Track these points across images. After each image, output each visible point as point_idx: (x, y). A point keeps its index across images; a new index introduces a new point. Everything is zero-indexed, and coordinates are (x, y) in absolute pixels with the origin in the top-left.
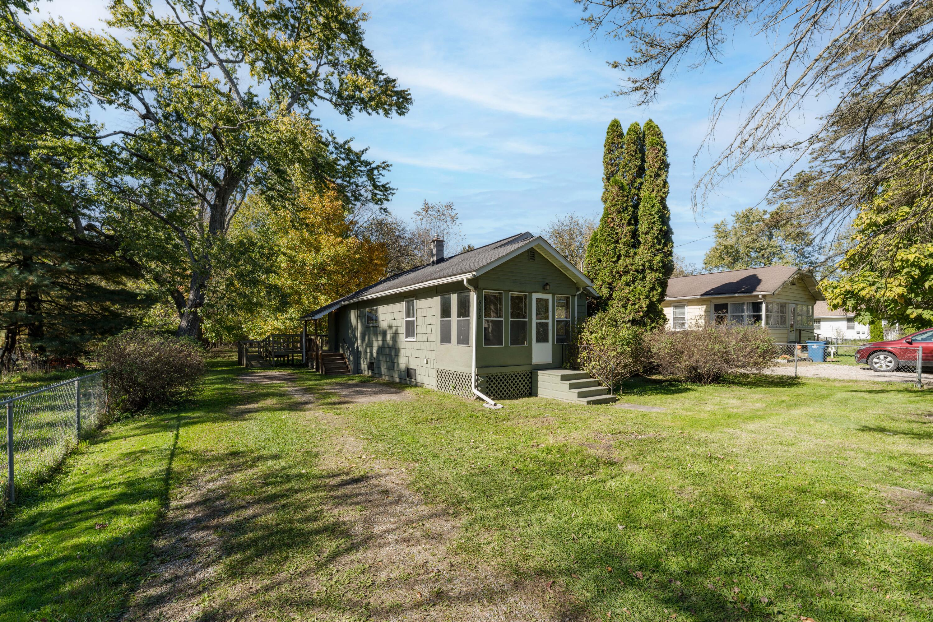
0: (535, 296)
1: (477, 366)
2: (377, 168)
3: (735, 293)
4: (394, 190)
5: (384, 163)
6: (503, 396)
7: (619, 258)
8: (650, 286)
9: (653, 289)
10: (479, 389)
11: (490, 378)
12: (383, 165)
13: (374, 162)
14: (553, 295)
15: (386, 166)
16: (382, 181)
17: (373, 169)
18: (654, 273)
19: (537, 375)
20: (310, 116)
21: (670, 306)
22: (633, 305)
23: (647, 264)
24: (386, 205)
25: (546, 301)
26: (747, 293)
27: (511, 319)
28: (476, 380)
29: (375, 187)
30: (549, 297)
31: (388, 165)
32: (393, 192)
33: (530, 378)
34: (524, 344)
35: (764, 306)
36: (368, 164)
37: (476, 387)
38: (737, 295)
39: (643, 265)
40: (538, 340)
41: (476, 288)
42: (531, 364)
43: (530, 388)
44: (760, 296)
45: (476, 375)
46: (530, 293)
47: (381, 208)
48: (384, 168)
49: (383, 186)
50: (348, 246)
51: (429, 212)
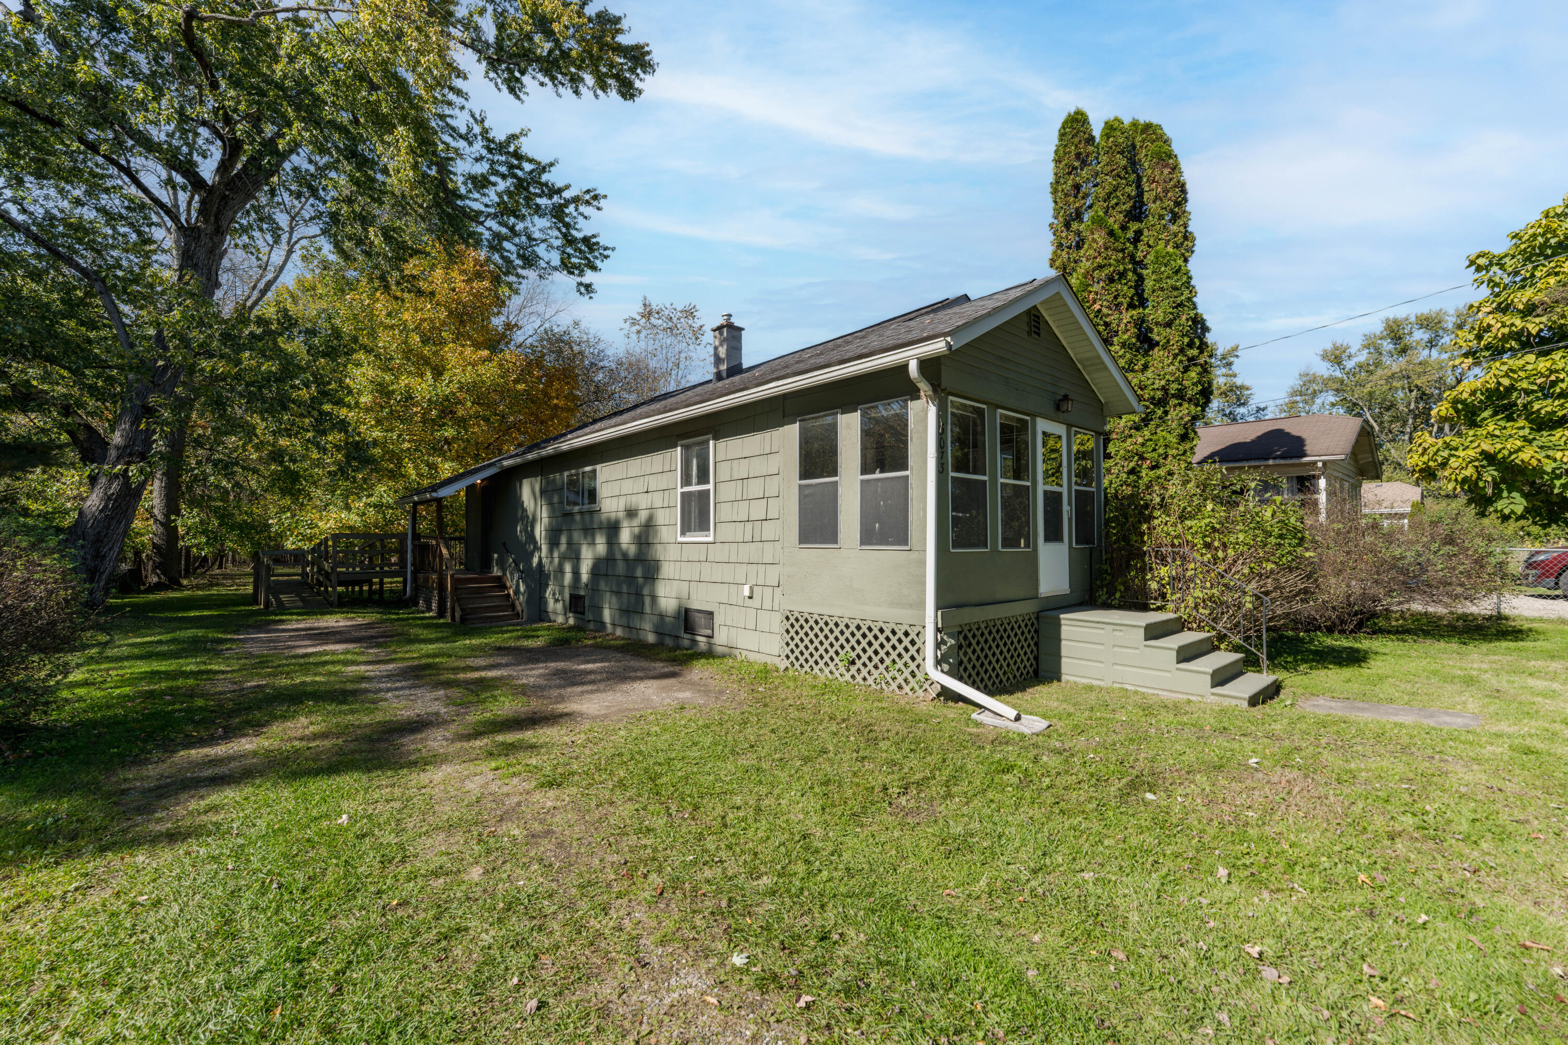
0: (1041, 425)
1: (938, 608)
2: (576, 200)
3: (1267, 459)
4: (606, 249)
5: (588, 191)
10: (946, 667)
11: (965, 638)
12: (587, 197)
13: (567, 187)
14: (1069, 427)
15: (593, 198)
16: (584, 229)
17: (567, 202)
19: (1058, 625)
24: (589, 277)
25: (1058, 440)
26: (1291, 458)
27: (1000, 480)
28: (938, 645)
29: (569, 240)
30: (1062, 431)
31: (596, 197)
32: (606, 253)
33: (1036, 631)
34: (1019, 546)
35: (1322, 483)
36: (556, 191)
37: (938, 662)
38: (1271, 462)
40: (1047, 539)
42: (1036, 597)
43: (1036, 658)
44: (1320, 464)
45: (938, 630)
46: (1033, 416)
47: (580, 284)
48: (588, 203)
49: (586, 240)
50: (501, 366)
51: (653, 320)
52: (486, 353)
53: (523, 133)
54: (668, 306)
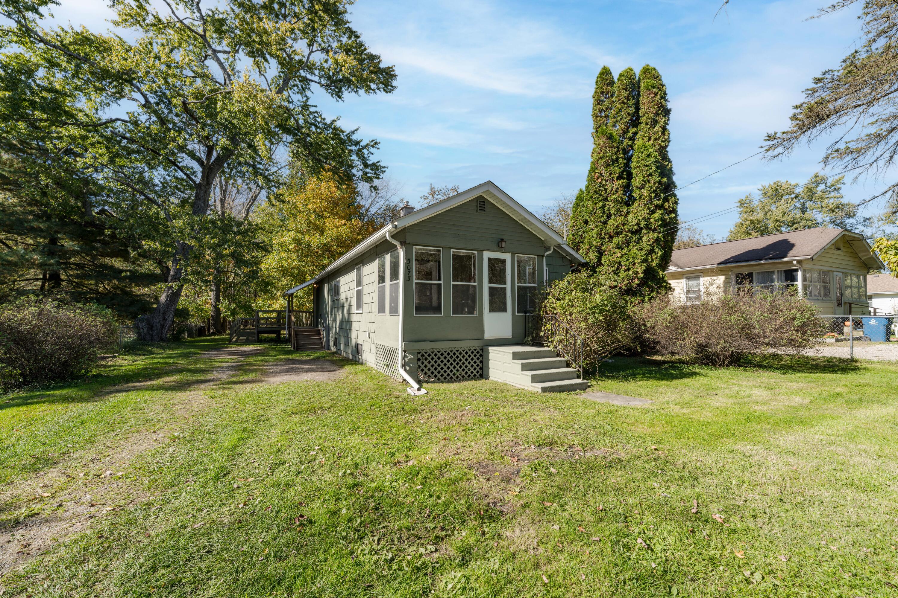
0: (487, 255)
1: (405, 340)
2: (367, 146)
3: (761, 260)
4: (383, 167)
5: (372, 141)
6: (442, 379)
7: (609, 216)
8: (648, 248)
9: (651, 251)
10: (408, 368)
11: (423, 355)
12: (372, 144)
13: (362, 140)
14: (513, 254)
15: (375, 144)
16: (372, 160)
17: (363, 148)
18: (651, 233)
19: (488, 352)
20: (308, 103)
21: (683, 278)
22: (625, 271)
23: (643, 223)
24: (376, 182)
25: (503, 261)
26: (776, 258)
27: (452, 283)
28: (404, 358)
29: (366, 165)
30: (507, 256)
31: (376, 143)
32: (383, 170)
33: (481, 355)
34: (473, 314)
35: (800, 274)
36: (357, 143)
37: (404, 366)
38: (763, 262)
39: (638, 224)
40: (491, 310)
41: (403, 243)
42: (482, 339)
43: (481, 369)
44: (795, 262)
45: (405, 351)
46: (480, 251)
47: (372, 186)
48: (373, 146)
49: (373, 164)
50: (350, 228)
51: (435, 196)
52: (343, 221)
53: (338, 119)
54: (444, 188)
